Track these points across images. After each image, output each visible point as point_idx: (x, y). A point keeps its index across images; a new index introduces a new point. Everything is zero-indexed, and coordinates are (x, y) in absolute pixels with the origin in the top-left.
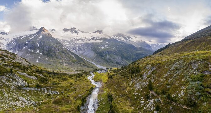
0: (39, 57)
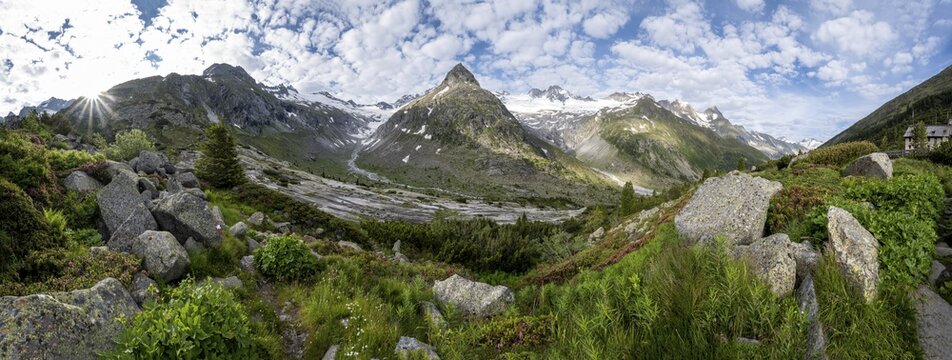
0: (419, 147)
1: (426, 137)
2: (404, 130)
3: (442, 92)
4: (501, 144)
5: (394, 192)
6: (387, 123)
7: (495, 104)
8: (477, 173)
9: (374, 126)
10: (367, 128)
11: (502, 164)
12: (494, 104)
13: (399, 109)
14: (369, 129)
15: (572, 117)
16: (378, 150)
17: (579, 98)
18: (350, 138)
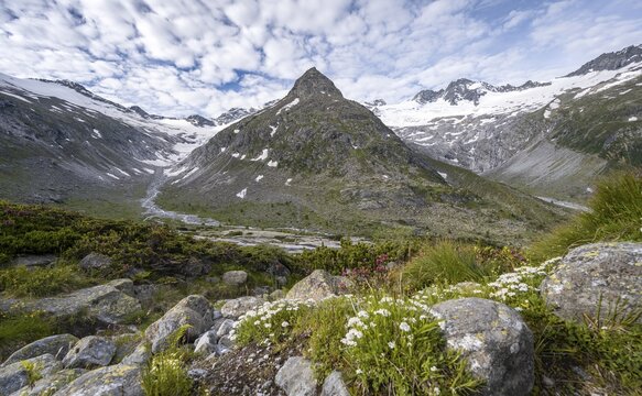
0: (260, 177)
1: (270, 164)
2: (236, 155)
3: (289, 105)
4: (376, 170)
5: (240, 234)
6: (207, 146)
7: (366, 117)
8: (344, 207)
9: (184, 150)
10: (173, 152)
11: (378, 195)
12: (364, 118)
13: (224, 126)
14: (177, 153)
15: (492, 120)
16: (195, 183)
17: (509, 88)
18: (140, 166)
